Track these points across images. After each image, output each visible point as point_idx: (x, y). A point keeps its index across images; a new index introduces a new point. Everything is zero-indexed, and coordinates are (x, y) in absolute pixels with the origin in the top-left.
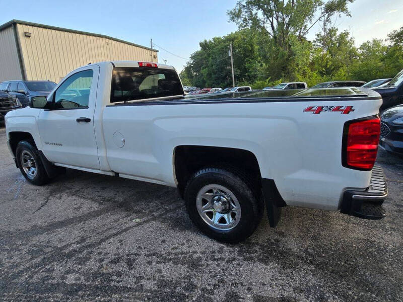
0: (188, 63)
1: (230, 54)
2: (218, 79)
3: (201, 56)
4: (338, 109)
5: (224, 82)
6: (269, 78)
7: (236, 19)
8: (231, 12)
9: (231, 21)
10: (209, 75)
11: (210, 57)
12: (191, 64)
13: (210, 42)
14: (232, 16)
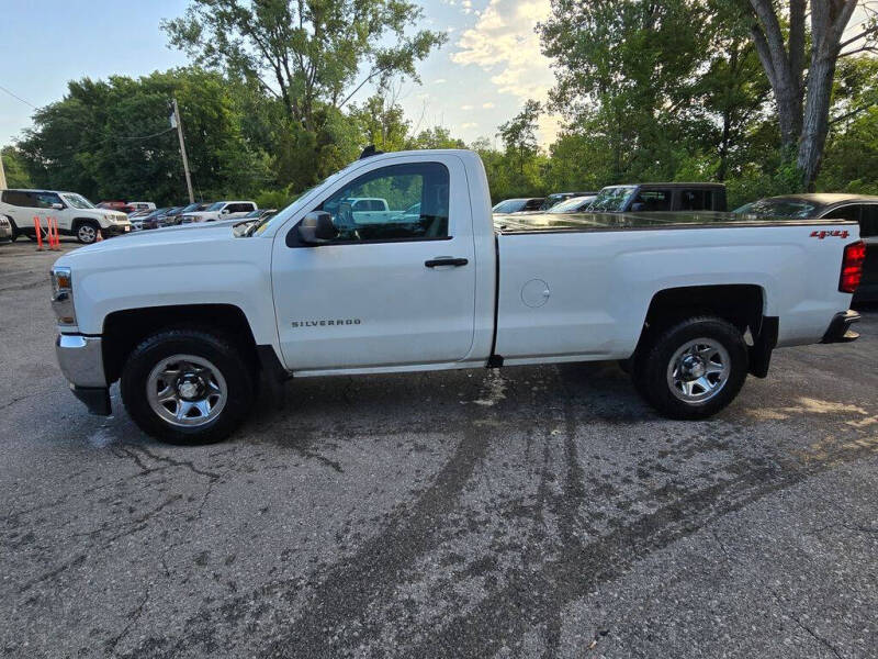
0: (29, 131)
1: (175, 122)
2: (137, 180)
3: (71, 117)
4: (837, 234)
5: (154, 189)
6: (290, 186)
7: (186, 43)
8: (173, 26)
9: (174, 47)
10: (109, 168)
11: (105, 123)
12: (38, 135)
13: (101, 86)
14: (174, 35)
